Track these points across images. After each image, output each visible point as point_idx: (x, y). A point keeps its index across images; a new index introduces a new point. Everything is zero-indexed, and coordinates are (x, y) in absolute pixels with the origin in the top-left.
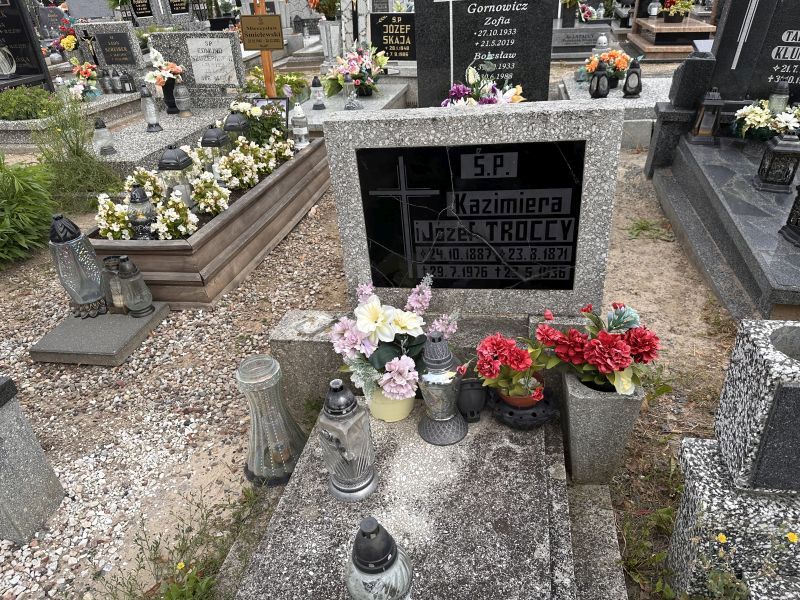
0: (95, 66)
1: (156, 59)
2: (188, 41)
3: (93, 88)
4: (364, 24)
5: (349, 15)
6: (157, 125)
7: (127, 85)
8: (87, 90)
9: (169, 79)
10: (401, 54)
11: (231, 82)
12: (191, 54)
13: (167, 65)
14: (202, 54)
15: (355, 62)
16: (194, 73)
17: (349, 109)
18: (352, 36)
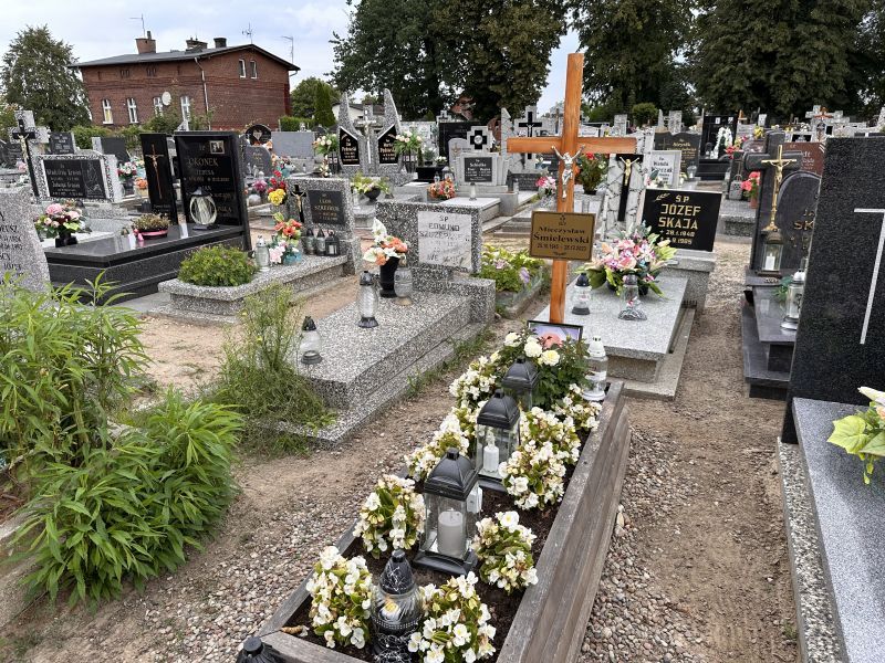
0: (300, 224)
1: (379, 233)
3: (294, 250)
4: (636, 202)
5: (617, 189)
6: (373, 319)
7: (331, 248)
8: (288, 253)
9: (392, 258)
10: (682, 241)
11: (463, 265)
12: (420, 229)
13: (389, 240)
14: (434, 230)
15: (629, 253)
16: (420, 251)
17: (626, 318)
18: (616, 214)
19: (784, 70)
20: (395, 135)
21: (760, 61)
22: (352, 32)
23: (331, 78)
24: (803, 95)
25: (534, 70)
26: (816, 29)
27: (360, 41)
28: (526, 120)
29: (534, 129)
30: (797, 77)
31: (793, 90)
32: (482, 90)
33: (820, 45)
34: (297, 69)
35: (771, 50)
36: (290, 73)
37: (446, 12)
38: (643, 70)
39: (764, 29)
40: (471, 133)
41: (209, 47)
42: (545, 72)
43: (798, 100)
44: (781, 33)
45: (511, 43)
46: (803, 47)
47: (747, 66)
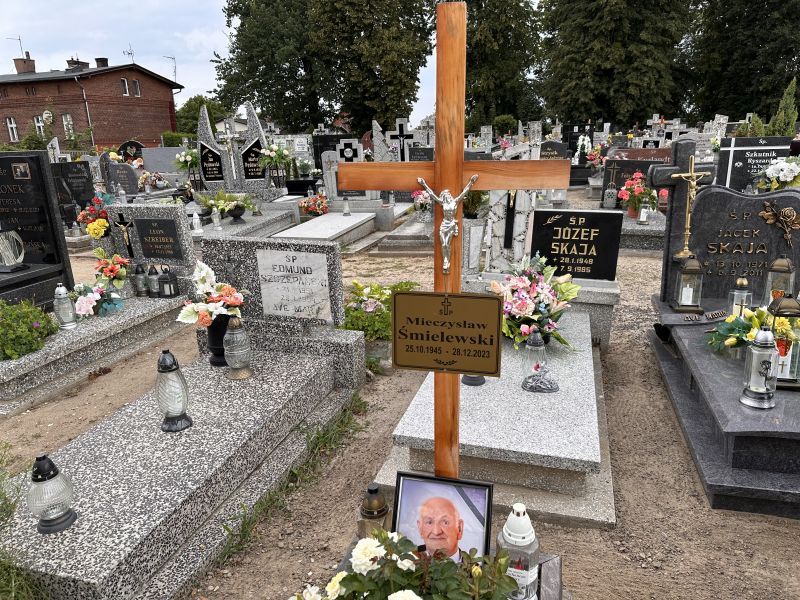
0: (126, 261)
1: (204, 281)
2: (259, 254)
3: (115, 295)
4: (524, 226)
5: (501, 212)
6: (184, 415)
7: (167, 287)
8: (104, 300)
9: (220, 316)
10: (579, 269)
11: (321, 317)
12: (262, 272)
13: (218, 289)
14: (280, 274)
15: (525, 294)
16: (263, 299)
17: (534, 389)
18: (502, 240)
19: (621, 84)
20: (260, 148)
21: (601, 76)
22: (233, 52)
23: (214, 95)
24: (638, 105)
25: (405, 86)
26: (645, 48)
27: (241, 61)
28: (397, 132)
29: (406, 141)
30: (632, 90)
31: (630, 101)
32: (359, 105)
33: (650, 62)
34: (181, 87)
35: (609, 66)
36: (174, 91)
37: (321, 33)
38: (501, 86)
39: (602, 49)
40: (341, 146)
41: (91, 66)
42: (415, 89)
43: (634, 110)
44: (617, 52)
45: (383, 62)
46: (636, 64)
47: (590, 81)
